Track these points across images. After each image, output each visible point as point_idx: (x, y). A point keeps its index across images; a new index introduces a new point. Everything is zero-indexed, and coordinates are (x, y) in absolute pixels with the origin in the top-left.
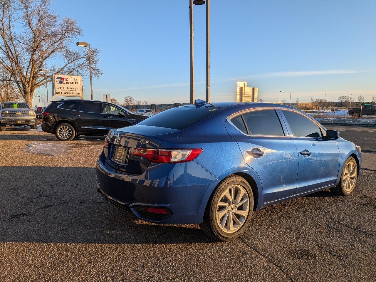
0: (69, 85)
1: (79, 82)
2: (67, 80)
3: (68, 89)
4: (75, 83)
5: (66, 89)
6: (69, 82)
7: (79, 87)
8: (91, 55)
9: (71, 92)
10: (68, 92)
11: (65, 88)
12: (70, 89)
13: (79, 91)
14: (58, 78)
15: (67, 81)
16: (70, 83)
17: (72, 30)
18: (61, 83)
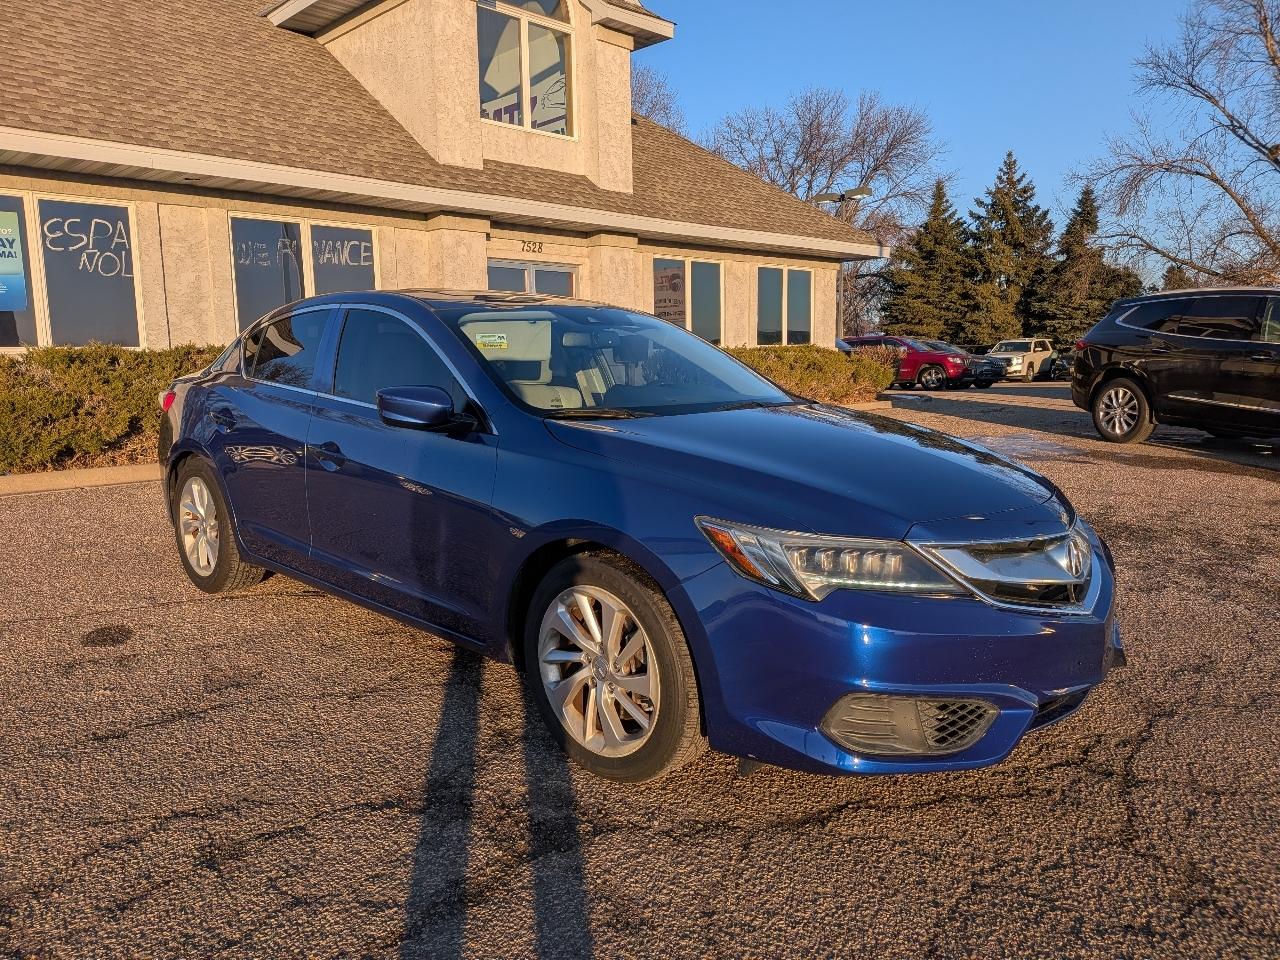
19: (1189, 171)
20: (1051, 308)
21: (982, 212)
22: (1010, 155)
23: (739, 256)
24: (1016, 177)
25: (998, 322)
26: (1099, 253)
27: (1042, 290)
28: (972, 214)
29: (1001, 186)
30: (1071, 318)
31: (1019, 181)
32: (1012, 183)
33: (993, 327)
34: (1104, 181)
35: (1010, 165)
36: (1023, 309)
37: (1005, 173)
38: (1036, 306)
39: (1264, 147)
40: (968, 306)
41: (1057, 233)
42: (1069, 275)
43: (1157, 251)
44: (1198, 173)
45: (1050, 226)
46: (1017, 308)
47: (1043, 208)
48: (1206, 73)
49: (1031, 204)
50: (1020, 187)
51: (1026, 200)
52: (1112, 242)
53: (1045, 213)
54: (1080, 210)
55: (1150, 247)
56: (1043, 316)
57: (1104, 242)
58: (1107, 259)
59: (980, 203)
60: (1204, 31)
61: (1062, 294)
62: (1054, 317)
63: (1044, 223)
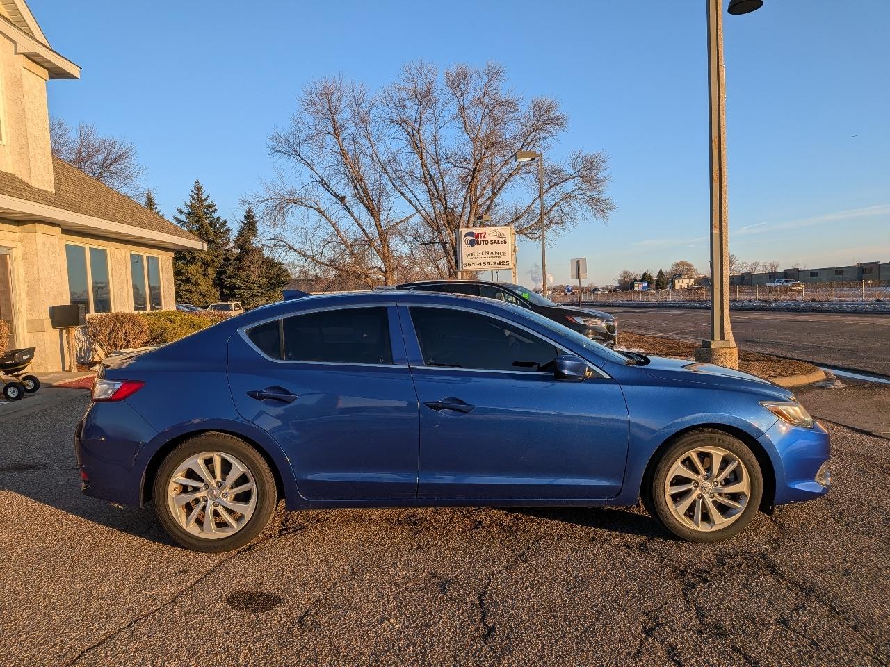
0: (489, 247)
1: (509, 239)
2: (484, 238)
3: (487, 256)
4: (500, 242)
5: (483, 256)
6: (489, 240)
7: (506, 249)
8: (588, 171)
9: (492, 261)
10: (486, 260)
11: (480, 254)
12: (489, 256)
13: (508, 258)
14: (468, 235)
15: (485, 240)
16: (490, 242)
17: (549, 121)
18: (473, 243)
19: (306, 206)
20: (238, 283)
21: (183, 218)
22: (197, 182)
23: (118, 245)
24: (204, 197)
25: (204, 291)
26: (261, 250)
27: (230, 271)
28: (176, 219)
29: (194, 202)
30: (251, 289)
31: (206, 200)
32: (200, 201)
33: (201, 294)
34: (262, 206)
35: (198, 189)
36: (219, 283)
37: (195, 194)
38: (228, 281)
39: (338, 196)
40: (181, 280)
41: (233, 235)
42: (246, 262)
43: (295, 250)
44: (312, 207)
45: (228, 230)
46: (214, 282)
47: (222, 219)
48: (305, 150)
49: (215, 216)
50: (206, 203)
51: (212, 212)
52: (268, 243)
53: (225, 222)
54: (245, 222)
55: (291, 248)
56: (233, 287)
57: (263, 242)
58: (266, 253)
59: (181, 212)
60: (302, 127)
61: (243, 274)
62: (240, 288)
63: (225, 229)
